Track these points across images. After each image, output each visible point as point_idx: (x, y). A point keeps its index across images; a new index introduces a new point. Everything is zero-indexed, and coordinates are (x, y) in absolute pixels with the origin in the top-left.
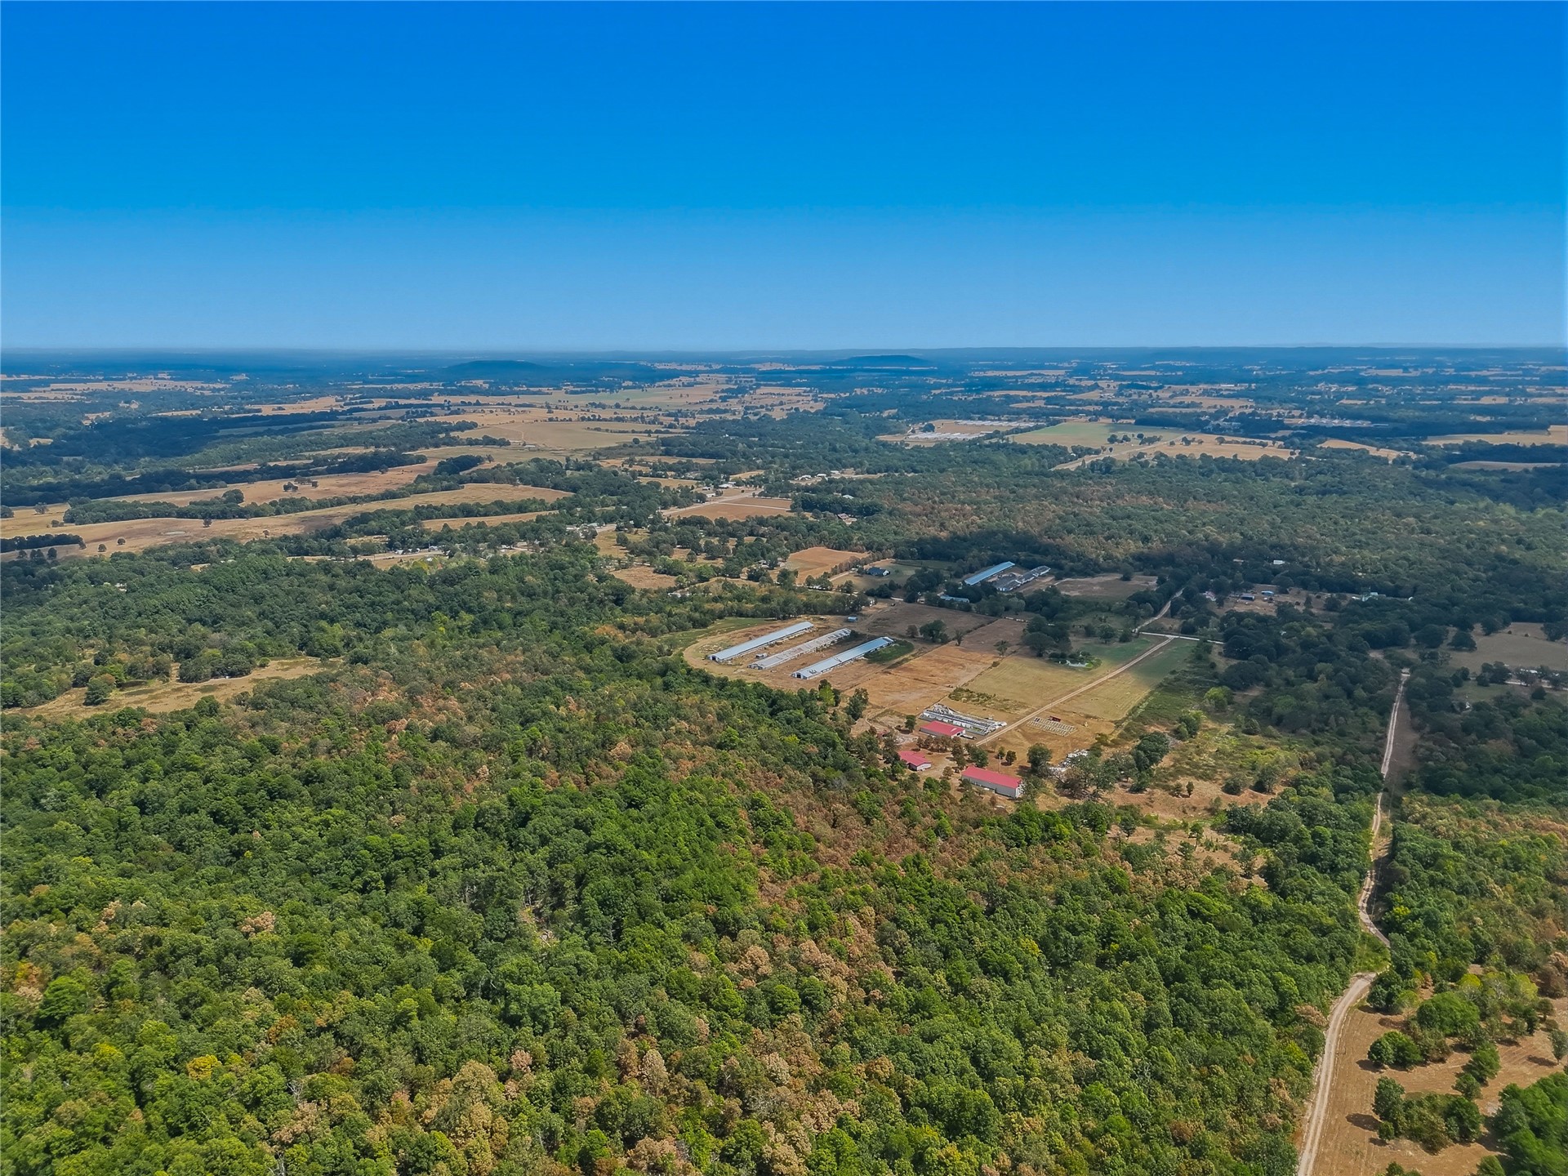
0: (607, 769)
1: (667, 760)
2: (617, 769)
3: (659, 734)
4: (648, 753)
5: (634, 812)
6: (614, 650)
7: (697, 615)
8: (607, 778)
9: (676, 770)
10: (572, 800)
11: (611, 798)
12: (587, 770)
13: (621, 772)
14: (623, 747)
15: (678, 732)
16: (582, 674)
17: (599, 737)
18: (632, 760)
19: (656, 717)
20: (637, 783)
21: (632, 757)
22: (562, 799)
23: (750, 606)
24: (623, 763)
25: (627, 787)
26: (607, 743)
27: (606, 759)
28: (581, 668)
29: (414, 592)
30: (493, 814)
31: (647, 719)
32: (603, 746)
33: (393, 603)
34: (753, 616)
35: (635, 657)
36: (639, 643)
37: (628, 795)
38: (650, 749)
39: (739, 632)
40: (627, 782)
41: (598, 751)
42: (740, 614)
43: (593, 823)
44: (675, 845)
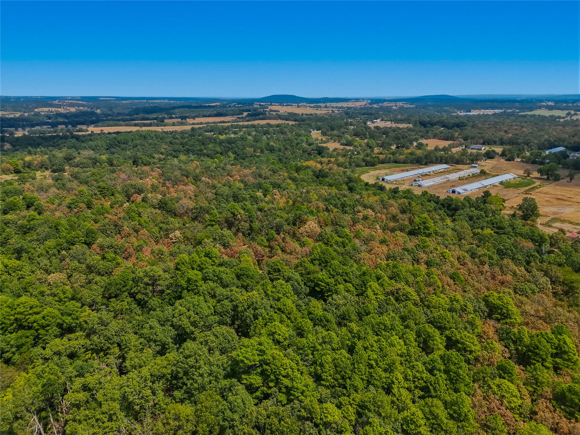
0: (293, 245)
1: (357, 241)
2: (303, 245)
3: (348, 218)
4: (337, 233)
5: (317, 306)
6: (314, 172)
7: (368, 158)
8: (291, 253)
9: (370, 252)
10: (238, 277)
11: (288, 280)
12: (273, 243)
13: (307, 249)
14: (312, 225)
15: (365, 218)
16: (289, 181)
17: (291, 216)
18: (320, 238)
19: (343, 206)
20: (324, 263)
21: (320, 235)
22: (228, 275)
23: (401, 157)
24: (310, 240)
25: (311, 267)
26: (298, 221)
27: (294, 236)
28: (290, 178)
29: (211, 146)
30: (147, 284)
31: (335, 206)
32: (294, 224)
33: (198, 150)
34: (404, 163)
35: (327, 176)
36: (330, 169)
37: (311, 276)
38: (339, 228)
39: (398, 169)
40: (312, 261)
41: (286, 227)
42: (396, 162)
43: (256, 317)
44: (388, 391)
